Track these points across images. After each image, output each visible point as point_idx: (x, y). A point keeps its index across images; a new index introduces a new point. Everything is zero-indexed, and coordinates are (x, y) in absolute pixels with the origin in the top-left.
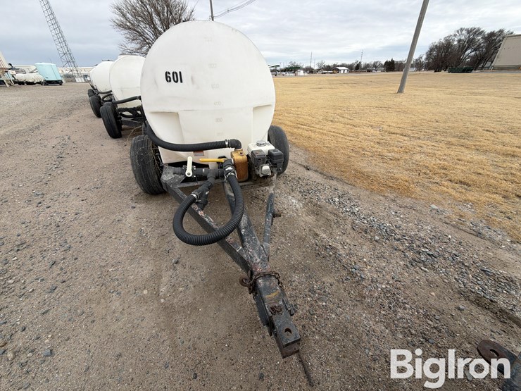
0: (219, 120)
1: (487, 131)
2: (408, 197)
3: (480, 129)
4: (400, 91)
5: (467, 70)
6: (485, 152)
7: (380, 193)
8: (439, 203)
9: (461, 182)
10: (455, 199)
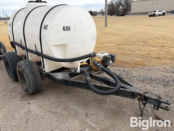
0: (83, 45)
1: (149, 39)
2: (146, 66)
3: (147, 39)
4: (106, 25)
5: (123, 15)
6: (155, 46)
7: (136, 67)
8: (156, 66)
9: (157, 58)
10: (160, 64)
